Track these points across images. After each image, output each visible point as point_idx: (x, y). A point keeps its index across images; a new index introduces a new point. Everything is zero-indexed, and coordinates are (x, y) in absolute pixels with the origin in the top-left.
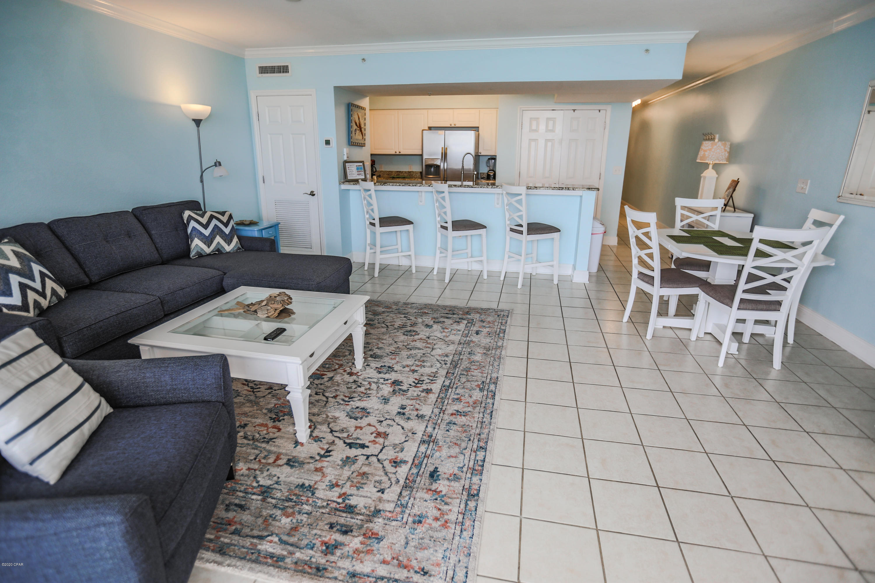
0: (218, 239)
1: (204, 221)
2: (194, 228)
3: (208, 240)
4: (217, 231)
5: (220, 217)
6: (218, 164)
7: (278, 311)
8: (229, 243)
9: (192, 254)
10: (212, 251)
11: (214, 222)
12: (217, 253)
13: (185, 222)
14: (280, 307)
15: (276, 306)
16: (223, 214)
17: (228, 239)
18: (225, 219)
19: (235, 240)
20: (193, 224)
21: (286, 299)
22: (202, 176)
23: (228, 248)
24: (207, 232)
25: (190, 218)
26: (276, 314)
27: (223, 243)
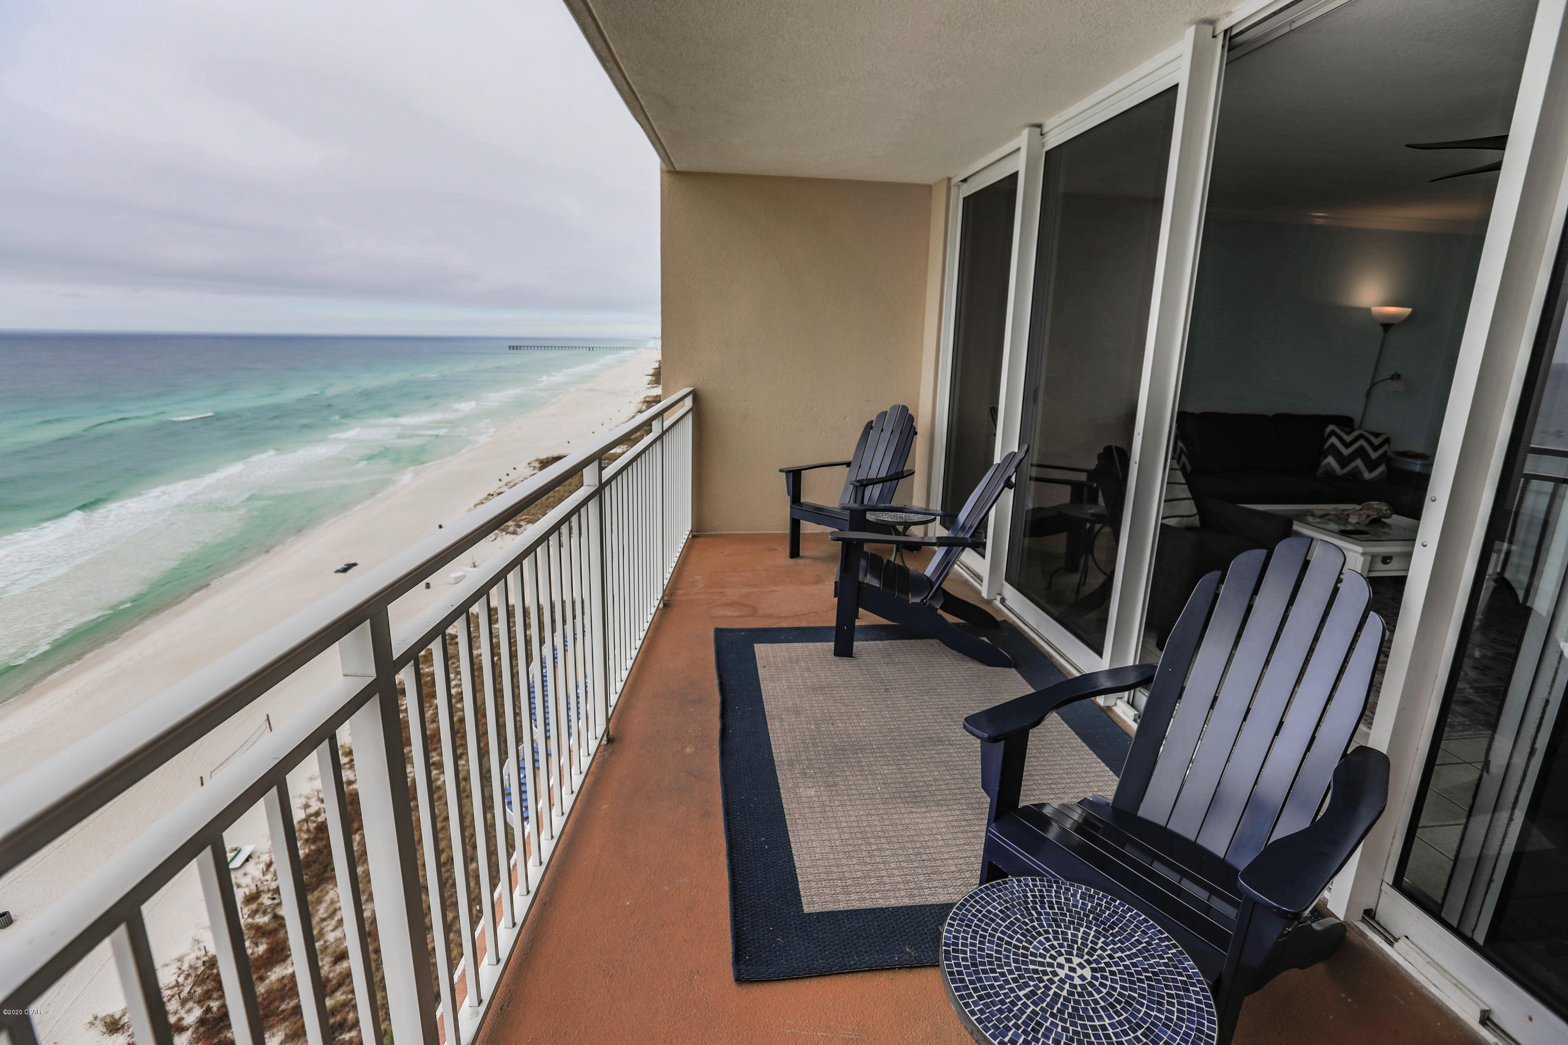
0: (1358, 462)
1: (1348, 438)
2: (1333, 445)
3: (1344, 461)
4: (1360, 452)
5: (1372, 438)
6: (1396, 377)
7: (1370, 518)
8: (1371, 470)
9: (1320, 471)
10: (1345, 474)
11: (1362, 442)
12: (1351, 478)
13: (1325, 436)
14: (1374, 515)
15: (1369, 512)
16: (1377, 435)
17: (1371, 465)
18: (1377, 442)
19: (1382, 468)
20: (1333, 440)
21: (1384, 508)
22: (1370, 390)
23: (1367, 475)
24: (1346, 452)
25: (1333, 433)
26: (1367, 521)
27: (1362, 467)
